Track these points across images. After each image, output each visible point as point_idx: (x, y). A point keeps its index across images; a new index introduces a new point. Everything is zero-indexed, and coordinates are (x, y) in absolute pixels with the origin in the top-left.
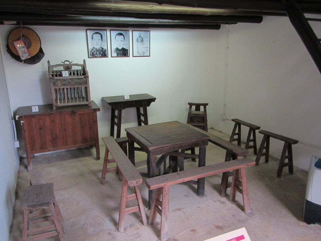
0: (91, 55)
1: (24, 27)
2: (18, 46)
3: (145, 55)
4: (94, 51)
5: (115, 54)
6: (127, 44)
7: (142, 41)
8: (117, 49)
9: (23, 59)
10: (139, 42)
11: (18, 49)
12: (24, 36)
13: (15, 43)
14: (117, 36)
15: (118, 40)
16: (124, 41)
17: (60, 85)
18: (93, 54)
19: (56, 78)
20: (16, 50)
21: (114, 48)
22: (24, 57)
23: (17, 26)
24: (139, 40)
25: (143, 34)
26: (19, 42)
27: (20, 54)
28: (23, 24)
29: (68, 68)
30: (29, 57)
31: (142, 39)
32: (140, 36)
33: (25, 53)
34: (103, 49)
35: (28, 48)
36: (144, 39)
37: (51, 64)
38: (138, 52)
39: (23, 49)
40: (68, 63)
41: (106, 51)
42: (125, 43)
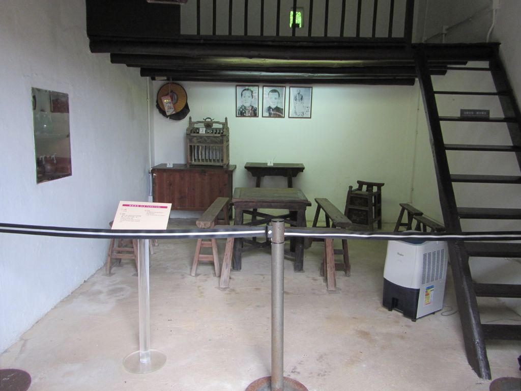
0: (239, 113)
1: (173, 83)
2: (165, 101)
3: (304, 116)
4: (243, 110)
5: (266, 114)
6: (282, 103)
7: (301, 99)
8: (270, 108)
9: (168, 114)
10: (298, 100)
11: (165, 104)
12: (172, 91)
13: (162, 98)
14: (270, 93)
15: (271, 98)
16: (279, 99)
17: (196, 141)
18: (241, 113)
19: (193, 134)
20: (163, 105)
21: (266, 107)
22: (169, 112)
23: (168, 82)
24: (297, 98)
25: (303, 91)
26: (166, 97)
27: (166, 109)
28: (173, 80)
29: (208, 125)
30: (174, 113)
31: (302, 97)
32: (299, 94)
33: (170, 108)
34: (253, 107)
35: (174, 104)
36: (303, 97)
37: (193, 120)
38: (296, 113)
39: (169, 105)
40: (209, 120)
41: (256, 110)
42: (279, 101)
